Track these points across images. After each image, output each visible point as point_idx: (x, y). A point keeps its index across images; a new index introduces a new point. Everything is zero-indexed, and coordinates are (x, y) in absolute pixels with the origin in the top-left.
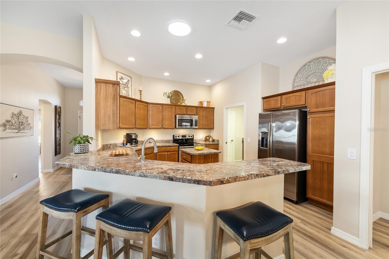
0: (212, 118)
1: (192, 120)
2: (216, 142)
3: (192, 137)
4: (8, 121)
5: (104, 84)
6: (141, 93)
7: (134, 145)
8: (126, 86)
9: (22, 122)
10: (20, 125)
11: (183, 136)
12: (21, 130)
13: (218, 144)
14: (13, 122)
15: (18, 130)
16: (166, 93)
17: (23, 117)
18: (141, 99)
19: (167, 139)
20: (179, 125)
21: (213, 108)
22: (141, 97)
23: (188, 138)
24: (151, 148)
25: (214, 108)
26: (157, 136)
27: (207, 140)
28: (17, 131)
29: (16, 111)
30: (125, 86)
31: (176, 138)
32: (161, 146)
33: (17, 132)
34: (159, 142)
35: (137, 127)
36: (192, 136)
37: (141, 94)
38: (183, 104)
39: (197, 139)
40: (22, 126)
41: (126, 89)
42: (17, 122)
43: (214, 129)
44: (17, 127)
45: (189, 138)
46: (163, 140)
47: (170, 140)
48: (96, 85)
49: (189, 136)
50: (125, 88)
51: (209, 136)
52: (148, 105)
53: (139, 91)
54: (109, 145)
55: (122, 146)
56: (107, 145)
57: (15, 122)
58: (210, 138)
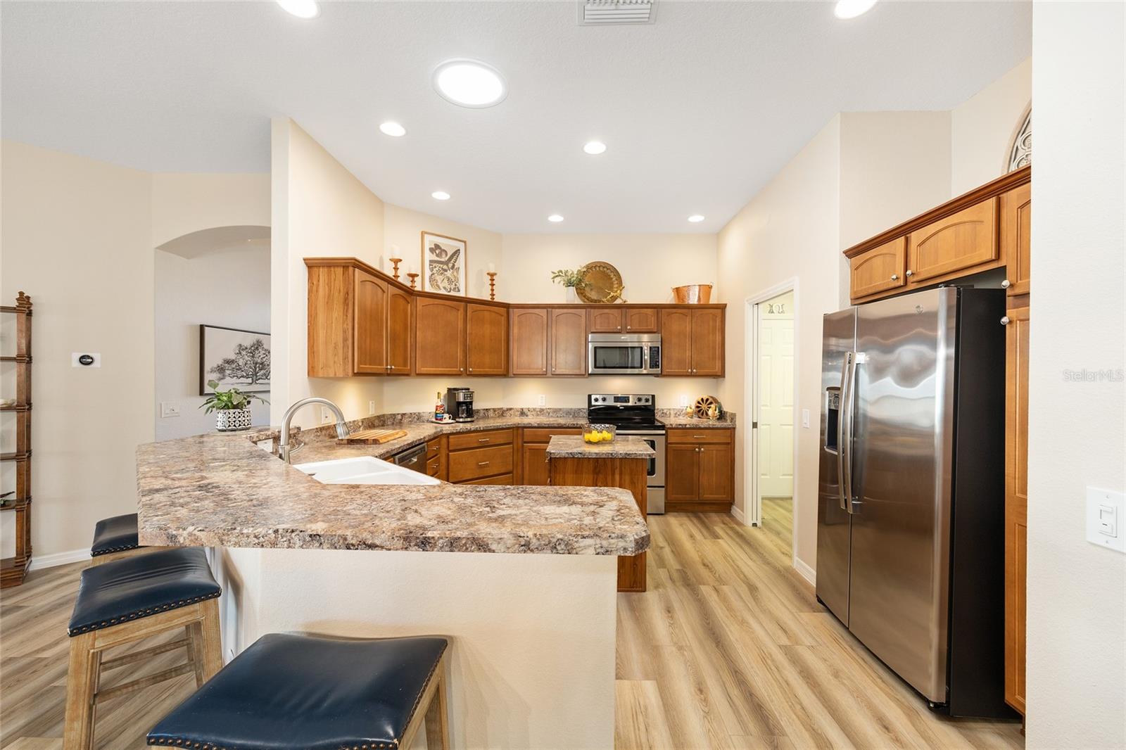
0: (718, 338)
1: (642, 348)
2: (728, 424)
3: (650, 403)
4: (228, 362)
5: (326, 269)
6: (492, 280)
7: (461, 420)
8: (450, 265)
9: (262, 363)
10: (258, 369)
11: (617, 399)
12: (259, 379)
13: (734, 428)
14: (241, 362)
15: (252, 380)
16: (560, 274)
17: (263, 352)
18: (493, 295)
19: (570, 407)
20: (598, 365)
21: (722, 308)
22: (492, 290)
23: (634, 404)
24: (503, 429)
25: (726, 305)
26: (544, 396)
27: (702, 414)
28: (250, 380)
29: (248, 340)
30: (445, 267)
31: (596, 403)
32: (536, 425)
33: (251, 382)
34: (549, 414)
35: (469, 371)
36: (650, 398)
37: (494, 282)
38: (618, 301)
39: (670, 409)
40: (262, 372)
41: (449, 273)
42: (249, 362)
43: (724, 377)
44: (251, 373)
45: (638, 404)
46: (560, 409)
47: (580, 409)
48: (309, 273)
49: (640, 400)
50: (446, 271)
51: (707, 400)
52: (511, 310)
53: (488, 274)
54: (399, 417)
55: (434, 420)
56: (394, 415)
57: (246, 364)
58: (709, 408)
